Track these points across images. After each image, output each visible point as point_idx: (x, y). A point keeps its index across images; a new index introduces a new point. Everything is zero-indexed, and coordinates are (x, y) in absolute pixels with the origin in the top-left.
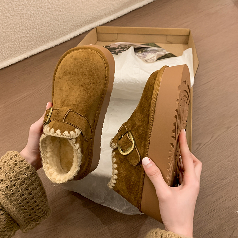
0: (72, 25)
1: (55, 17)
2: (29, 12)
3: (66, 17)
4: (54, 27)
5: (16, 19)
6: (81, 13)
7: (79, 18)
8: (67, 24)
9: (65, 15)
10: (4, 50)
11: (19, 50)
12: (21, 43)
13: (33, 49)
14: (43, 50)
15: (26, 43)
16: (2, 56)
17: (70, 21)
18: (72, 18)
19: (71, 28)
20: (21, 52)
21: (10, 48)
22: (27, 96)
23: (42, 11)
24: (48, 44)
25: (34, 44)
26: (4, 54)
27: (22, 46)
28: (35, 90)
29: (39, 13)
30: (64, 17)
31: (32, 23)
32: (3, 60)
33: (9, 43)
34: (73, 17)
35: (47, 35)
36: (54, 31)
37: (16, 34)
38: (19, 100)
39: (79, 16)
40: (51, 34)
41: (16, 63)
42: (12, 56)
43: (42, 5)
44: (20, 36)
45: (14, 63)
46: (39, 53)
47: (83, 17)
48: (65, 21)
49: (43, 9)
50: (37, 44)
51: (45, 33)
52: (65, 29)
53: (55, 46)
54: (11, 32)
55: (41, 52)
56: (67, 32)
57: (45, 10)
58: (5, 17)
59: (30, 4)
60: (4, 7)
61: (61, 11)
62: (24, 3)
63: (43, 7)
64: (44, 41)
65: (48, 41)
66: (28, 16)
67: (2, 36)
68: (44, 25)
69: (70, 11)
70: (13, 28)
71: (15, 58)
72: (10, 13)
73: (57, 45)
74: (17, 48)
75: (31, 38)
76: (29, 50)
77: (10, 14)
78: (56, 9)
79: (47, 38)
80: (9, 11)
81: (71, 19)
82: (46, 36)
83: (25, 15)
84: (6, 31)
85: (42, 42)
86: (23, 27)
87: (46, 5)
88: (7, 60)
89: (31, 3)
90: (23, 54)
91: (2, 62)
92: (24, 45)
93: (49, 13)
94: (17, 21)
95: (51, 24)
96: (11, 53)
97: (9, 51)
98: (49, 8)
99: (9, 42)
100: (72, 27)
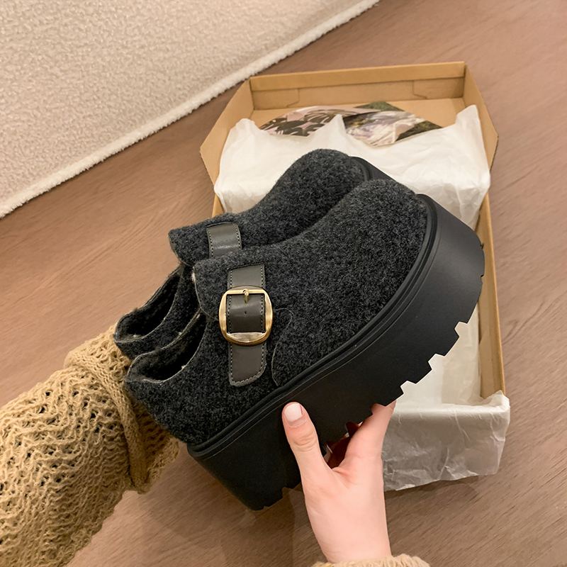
0: (195, 78)
1: (156, 66)
2: (99, 60)
3: (181, 63)
4: (155, 87)
5: (73, 78)
6: (212, 49)
7: (209, 61)
8: (184, 78)
9: (179, 59)
10: (49, 150)
11: (80, 147)
12: (84, 129)
13: (110, 142)
14: (133, 143)
15: (95, 129)
16: (45, 163)
17: (190, 69)
18: (193, 63)
19: (191, 86)
20: (86, 149)
21: (62, 143)
22: (109, 249)
23: (127, 54)
24: (142, 127)
25: (112, 130)
26: (49, 160)
27: (88, 137)
28: (126, 233)
29: (120, 60)
30: (176, 62)
31: (107, 82)
32: (48, 172)
33: (59, 133)
34: (195, 62)
35: (141, 107)
36: (157, 98)
37: (74, 111)
38: (92, 259)
39: (208, 58)
40: (148, 103)
41: (76, 176)
42: (65, 161)
43: (127, 42)
44: (81, 116)
45: (71, 176)
46: (126, 149)
47: (217, 59)
48: (177, 71)
49: (130, 50)
50: (119, 129)
51: (135, 104)
52: (180, 89)
53: (160, 130)
54: (64, 107)
55: (129, 146)
56: (183, 97)
57: (133, 51)
58: (48, 77)
59: (102, 41)
60: (47, 55)
61: (170, 49)
62: (88, 42)
63: (129, 46)
64: (134, 121)
65: (143, 120)
66: (98, 69)
67: (44, 119)
68: (132, 84)
69: (188, 49)
70: (67, 99)
71: (73, 165)
72: (59, 67)
73: (164, 128)
74: (76, 142)
75: (106, 118)
76: (102, 145)
77: (58, 69)
78: (158, 46)
79: (142, 114)
80: (57, 62)
81: (191, 67)
82: (140, 109)
83: (92, 67)
84: (52, 107)
85: (129, 123)
86: (88, 94)
87: (135, 41)
88: (57, 171)
89: (103, 38)
90: (89, 154)
91: (46, 177)
92: (92, 134)
93: (144, 58)
94: (74, 81)
95: (147, 81)
96: (63, 155)
97: (59, 150)
98: (143, 47)
99: (59, 130)
100: (194, 83)
